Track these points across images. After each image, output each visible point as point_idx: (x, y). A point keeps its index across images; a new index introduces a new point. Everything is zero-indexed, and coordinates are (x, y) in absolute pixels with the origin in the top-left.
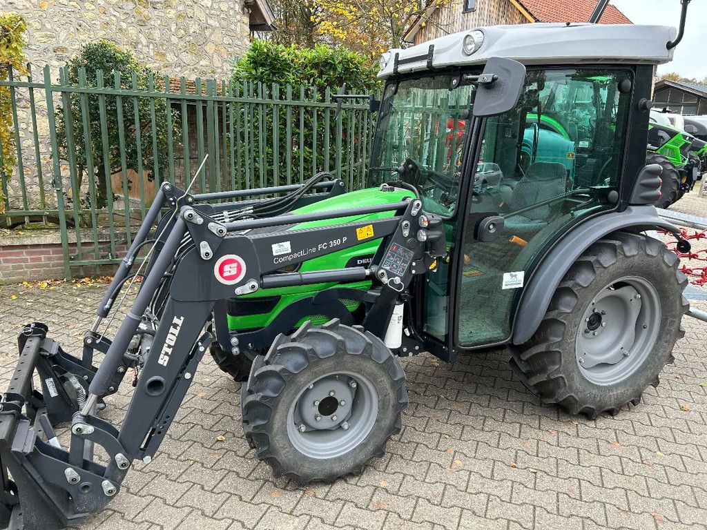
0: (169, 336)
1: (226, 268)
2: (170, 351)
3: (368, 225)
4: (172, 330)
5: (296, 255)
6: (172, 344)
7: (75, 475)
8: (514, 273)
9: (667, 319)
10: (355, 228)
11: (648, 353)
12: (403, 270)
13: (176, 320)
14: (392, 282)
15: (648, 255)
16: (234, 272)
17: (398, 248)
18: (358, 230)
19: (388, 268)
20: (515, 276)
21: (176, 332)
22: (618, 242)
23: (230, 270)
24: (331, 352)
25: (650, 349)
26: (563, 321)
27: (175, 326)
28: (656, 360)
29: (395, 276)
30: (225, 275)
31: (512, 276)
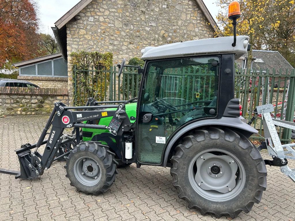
0: (52, 135)
1: (65, 119)
2: (52, 140)
3: (105, 112)
4: (52, 134)
5: (83, 118)
6: (53, 138)
7: (31, 166)
8: (161, 137)
9: (249, 177)
10: (101, 112)
11: (239, 193)
12: (117, 128)
13: (53, 132)
14: (112, 132)
15: (226, 140)
16: (67, 121)
17: (115, 120)
18: (102, 113)
19: (111, 127)
20: (161, 138)
21: (54, 135)
22: (206, 131)
23: (66, 120)
24: (92, 151)
25: (241, 191)
26: (177, 161)
27: (53, 133)
28: (244, 197)
29: (114, 130)
30: (65, 121)
31: (160, 138)
